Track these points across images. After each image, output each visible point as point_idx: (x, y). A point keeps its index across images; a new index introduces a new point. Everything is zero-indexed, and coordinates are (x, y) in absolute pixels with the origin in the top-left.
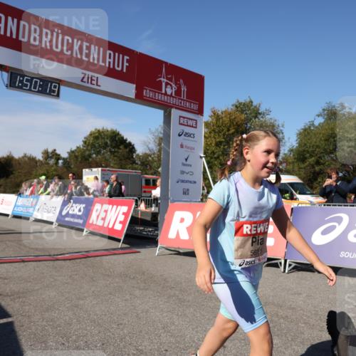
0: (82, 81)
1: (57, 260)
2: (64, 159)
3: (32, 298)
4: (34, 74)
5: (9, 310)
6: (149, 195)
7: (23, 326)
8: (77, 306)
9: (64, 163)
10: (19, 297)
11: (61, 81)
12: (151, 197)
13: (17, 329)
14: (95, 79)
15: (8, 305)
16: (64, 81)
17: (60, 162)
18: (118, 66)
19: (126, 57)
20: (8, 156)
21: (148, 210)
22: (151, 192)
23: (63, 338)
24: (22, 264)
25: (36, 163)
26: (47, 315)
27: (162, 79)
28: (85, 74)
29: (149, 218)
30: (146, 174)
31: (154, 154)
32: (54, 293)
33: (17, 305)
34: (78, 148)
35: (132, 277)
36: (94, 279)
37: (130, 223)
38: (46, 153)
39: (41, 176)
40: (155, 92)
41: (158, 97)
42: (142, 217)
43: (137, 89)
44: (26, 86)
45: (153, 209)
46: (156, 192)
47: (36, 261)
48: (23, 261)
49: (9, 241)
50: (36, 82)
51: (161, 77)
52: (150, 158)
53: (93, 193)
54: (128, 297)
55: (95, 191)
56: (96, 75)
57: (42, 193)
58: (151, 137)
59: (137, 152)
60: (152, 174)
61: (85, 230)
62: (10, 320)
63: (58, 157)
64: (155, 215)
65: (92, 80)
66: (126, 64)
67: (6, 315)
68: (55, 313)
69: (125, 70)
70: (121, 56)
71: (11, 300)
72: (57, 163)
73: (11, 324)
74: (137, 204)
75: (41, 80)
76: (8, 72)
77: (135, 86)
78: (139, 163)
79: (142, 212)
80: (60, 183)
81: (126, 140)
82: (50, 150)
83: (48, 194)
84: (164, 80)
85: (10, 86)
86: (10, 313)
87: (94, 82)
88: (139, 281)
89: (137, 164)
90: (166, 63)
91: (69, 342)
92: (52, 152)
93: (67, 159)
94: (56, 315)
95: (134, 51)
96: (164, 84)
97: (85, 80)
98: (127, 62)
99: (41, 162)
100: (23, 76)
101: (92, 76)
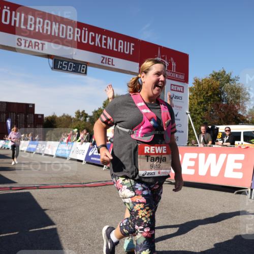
0: (102, 62)
1: (86, 187)
2: (90, 117)
3: (68, 212)
4: (70, 59)
5: (54, 220)
7: (63, 231)
8: (99, 219)
9: (90, 120)
10: (61, 212)
11: (87, 63)
13: (59, 233)
14: (111, 60)
15: (53, 217)
16: (90, 63)
17: (88, 119)
18: (127, 51)
19: (132, 44)
20: (53, 116)
23: (89, 241)
24: (62, 189)
25: (71, 120)
26: (78, 225)
28: (104, 58)
32: (84, 210)
33: (59, 217)
34: (99, 109)
36: (111, 200)
38: (78, 113)
39: (74, 129)
44: (65, 67)
47: (71, 187)
48: (63, 187)
50: (71, 65)
51: (157, 57)
53: (110, 140)
55: (111, 138)
56: (111, 58)
61: (105, 166)
62: (54, 227)
63: (86, 116)
65: (108, 61)
66: (132, 49)
67: (52, 223)
68: (84, 223)
69: (131, 53)
70: (129, 43)
71: (55, 214)
72: (85, 120)
73: (55, 229)
75: (74, 63)
76: (52, 59)
77: (138, 64)
80: (88, 134)
82: (81, 111)
83: (79, 141)
84: (159, 59)
85: (54, 68)
86: (55, 222)
87: (110, 63)
90: (161, 47)
91: (93, 244)
92: (83, 112)
93: (92, 116)
94: (85, 225)
95: (137, 39)
97: (104, 61)
98: (133, 47)
99: (75, 119)
100: (62, 61)
101: (108, 59)
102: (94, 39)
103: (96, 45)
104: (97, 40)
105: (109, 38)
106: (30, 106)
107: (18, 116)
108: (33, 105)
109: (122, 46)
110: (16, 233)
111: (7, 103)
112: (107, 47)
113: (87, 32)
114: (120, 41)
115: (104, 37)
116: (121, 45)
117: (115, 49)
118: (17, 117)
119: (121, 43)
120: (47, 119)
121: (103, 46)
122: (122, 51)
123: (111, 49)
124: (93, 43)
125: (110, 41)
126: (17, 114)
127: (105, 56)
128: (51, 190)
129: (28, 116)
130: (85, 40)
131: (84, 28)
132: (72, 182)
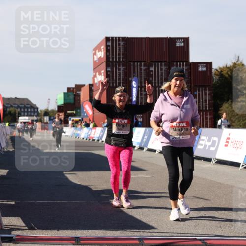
106: (178, 45)
107: (152, 69)
108: (186, 41)
111: (124, 39)
118: (148, 73)
120: (221, 73)
126: (148, 66)
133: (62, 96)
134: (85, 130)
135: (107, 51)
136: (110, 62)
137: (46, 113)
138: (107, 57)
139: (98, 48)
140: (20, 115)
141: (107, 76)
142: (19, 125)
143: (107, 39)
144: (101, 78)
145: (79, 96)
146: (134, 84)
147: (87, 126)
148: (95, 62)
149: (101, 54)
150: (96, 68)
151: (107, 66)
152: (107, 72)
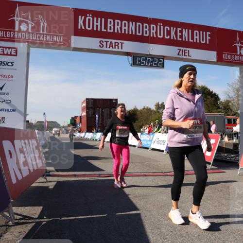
0: (178, 54)
1: (167, 175)
3: (151, 199)
4: (147, 55)
5: (138, 205)
6: (231, 130)
7: (146, 217)
10: (144, 199)
11: (164, 57)
12: (232, 132)
13: (143, 218)
14: (187, 52)
15: (137, 203)
16: (167, 57)
18: (203, 41)
19: (208, 33)
20: (134, 109)
21: (231, 142)
22: (232, 128)
23: (171, 228)
24: (145, 177)
25: (152, 112)
26: (161, 211)
27: (237, 44)
28: (180, 50)
29: (231, 148)
30: (228, 115)
31: (233, 100)
32: (166, 198)
33: (142, 203)
35: (219, 190)
37: (217, 151)
38: (157, 105)
40: (232, 55)
41: (234, 58)
42: (226, 147)
43: (217, 54)
44: (143, 63)
45: (235, 141)
46: (237, 129)
47: (153, 176)
48: (146, 176)
49: (137, 162)
50: (149, 60)
51: (236, 43)
52: (230, 104)
54: (216, 204)
56: (188, 49)
57: (156, 131)
58: (230, 88)
59: (221, 100)
60: (233, 115)
62: (138, 212)
64: (236, 146)
65: (185, 53)
66: (208, 38)
67: (136, 209)
69: (208, 43)
70: (204, 33)
71: (139, 200)
73: (139, 214)
74: (222, 138)
75: (152, 58)
76: (131, 56)
77: (216, 52)
78: (223, 107)
79: (226, 143)
81: (212, 92)
82: (160, 103)
83: (160, 132)
84: (238, 45)
85: (133, 65)
86: (139, 208)
87: (186, 54)
88: (225, 193)
89: (221, 108)
90: (239, 32)
91: (175, 231)
92: (162, 104)
95: (213, 28)
96: (238, 48)
97: (181, 53)
98: (209, 36)
99: (154, 111)
100: (140, 57)
101: (185, 50)
102: (169, 33)
103: (172, 38)
104: (173, 33)
105: (184, 30)
106: (113, 101)
107: (104, 110)
108: (117, 100)
109: (198, 37)
110: (105, 215)
111: (93, 99)
112: (182, 39)
113: (162, 27)
114: (195, 32)
115: (179, 29)
116: (196, 36)
117: (191, 40)
118: (102, 112)
119: (196, 33)
120: (129, 112)
121: (179, 39)
122: (198, 41)
123: (187, 40)
124: (168, 37)
125: (185, 33)
126: (102, 109)
127: (181, 48)
128: (135, 178)
129: (112, 110)
130: (160, 35)
131: (159, 24)
132: (154, 171)
133: (70, 121)
134: (78, 134)
135: (87, 103)
136: (88, 108)
137: (63, 127)
138: (87, 106)
139: (83, 102)
140: (53, 128)
141: (87, 113)
142: (53, 132)
143: (87, 99)
144: (84, 114)
145: (76, 120)
146: (97, 116)
147: (79, 132)
148: (82, 108)
149: (85, 105)
150: (83, 110)
151: (87, 109)
152: (87, 111)
